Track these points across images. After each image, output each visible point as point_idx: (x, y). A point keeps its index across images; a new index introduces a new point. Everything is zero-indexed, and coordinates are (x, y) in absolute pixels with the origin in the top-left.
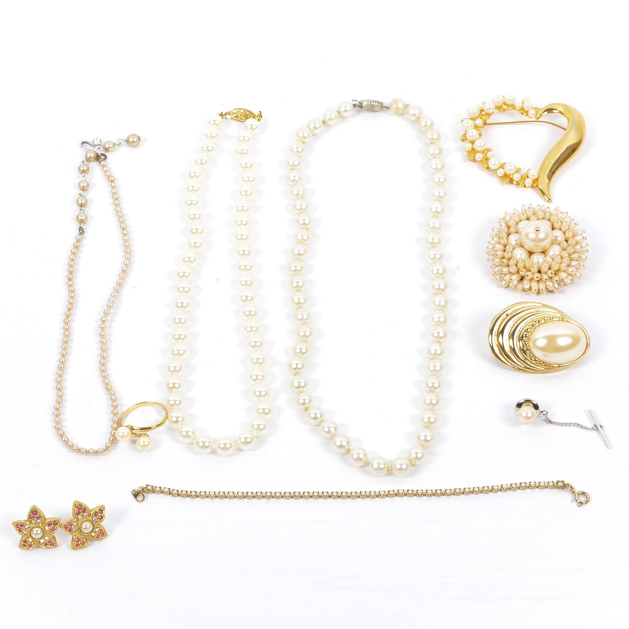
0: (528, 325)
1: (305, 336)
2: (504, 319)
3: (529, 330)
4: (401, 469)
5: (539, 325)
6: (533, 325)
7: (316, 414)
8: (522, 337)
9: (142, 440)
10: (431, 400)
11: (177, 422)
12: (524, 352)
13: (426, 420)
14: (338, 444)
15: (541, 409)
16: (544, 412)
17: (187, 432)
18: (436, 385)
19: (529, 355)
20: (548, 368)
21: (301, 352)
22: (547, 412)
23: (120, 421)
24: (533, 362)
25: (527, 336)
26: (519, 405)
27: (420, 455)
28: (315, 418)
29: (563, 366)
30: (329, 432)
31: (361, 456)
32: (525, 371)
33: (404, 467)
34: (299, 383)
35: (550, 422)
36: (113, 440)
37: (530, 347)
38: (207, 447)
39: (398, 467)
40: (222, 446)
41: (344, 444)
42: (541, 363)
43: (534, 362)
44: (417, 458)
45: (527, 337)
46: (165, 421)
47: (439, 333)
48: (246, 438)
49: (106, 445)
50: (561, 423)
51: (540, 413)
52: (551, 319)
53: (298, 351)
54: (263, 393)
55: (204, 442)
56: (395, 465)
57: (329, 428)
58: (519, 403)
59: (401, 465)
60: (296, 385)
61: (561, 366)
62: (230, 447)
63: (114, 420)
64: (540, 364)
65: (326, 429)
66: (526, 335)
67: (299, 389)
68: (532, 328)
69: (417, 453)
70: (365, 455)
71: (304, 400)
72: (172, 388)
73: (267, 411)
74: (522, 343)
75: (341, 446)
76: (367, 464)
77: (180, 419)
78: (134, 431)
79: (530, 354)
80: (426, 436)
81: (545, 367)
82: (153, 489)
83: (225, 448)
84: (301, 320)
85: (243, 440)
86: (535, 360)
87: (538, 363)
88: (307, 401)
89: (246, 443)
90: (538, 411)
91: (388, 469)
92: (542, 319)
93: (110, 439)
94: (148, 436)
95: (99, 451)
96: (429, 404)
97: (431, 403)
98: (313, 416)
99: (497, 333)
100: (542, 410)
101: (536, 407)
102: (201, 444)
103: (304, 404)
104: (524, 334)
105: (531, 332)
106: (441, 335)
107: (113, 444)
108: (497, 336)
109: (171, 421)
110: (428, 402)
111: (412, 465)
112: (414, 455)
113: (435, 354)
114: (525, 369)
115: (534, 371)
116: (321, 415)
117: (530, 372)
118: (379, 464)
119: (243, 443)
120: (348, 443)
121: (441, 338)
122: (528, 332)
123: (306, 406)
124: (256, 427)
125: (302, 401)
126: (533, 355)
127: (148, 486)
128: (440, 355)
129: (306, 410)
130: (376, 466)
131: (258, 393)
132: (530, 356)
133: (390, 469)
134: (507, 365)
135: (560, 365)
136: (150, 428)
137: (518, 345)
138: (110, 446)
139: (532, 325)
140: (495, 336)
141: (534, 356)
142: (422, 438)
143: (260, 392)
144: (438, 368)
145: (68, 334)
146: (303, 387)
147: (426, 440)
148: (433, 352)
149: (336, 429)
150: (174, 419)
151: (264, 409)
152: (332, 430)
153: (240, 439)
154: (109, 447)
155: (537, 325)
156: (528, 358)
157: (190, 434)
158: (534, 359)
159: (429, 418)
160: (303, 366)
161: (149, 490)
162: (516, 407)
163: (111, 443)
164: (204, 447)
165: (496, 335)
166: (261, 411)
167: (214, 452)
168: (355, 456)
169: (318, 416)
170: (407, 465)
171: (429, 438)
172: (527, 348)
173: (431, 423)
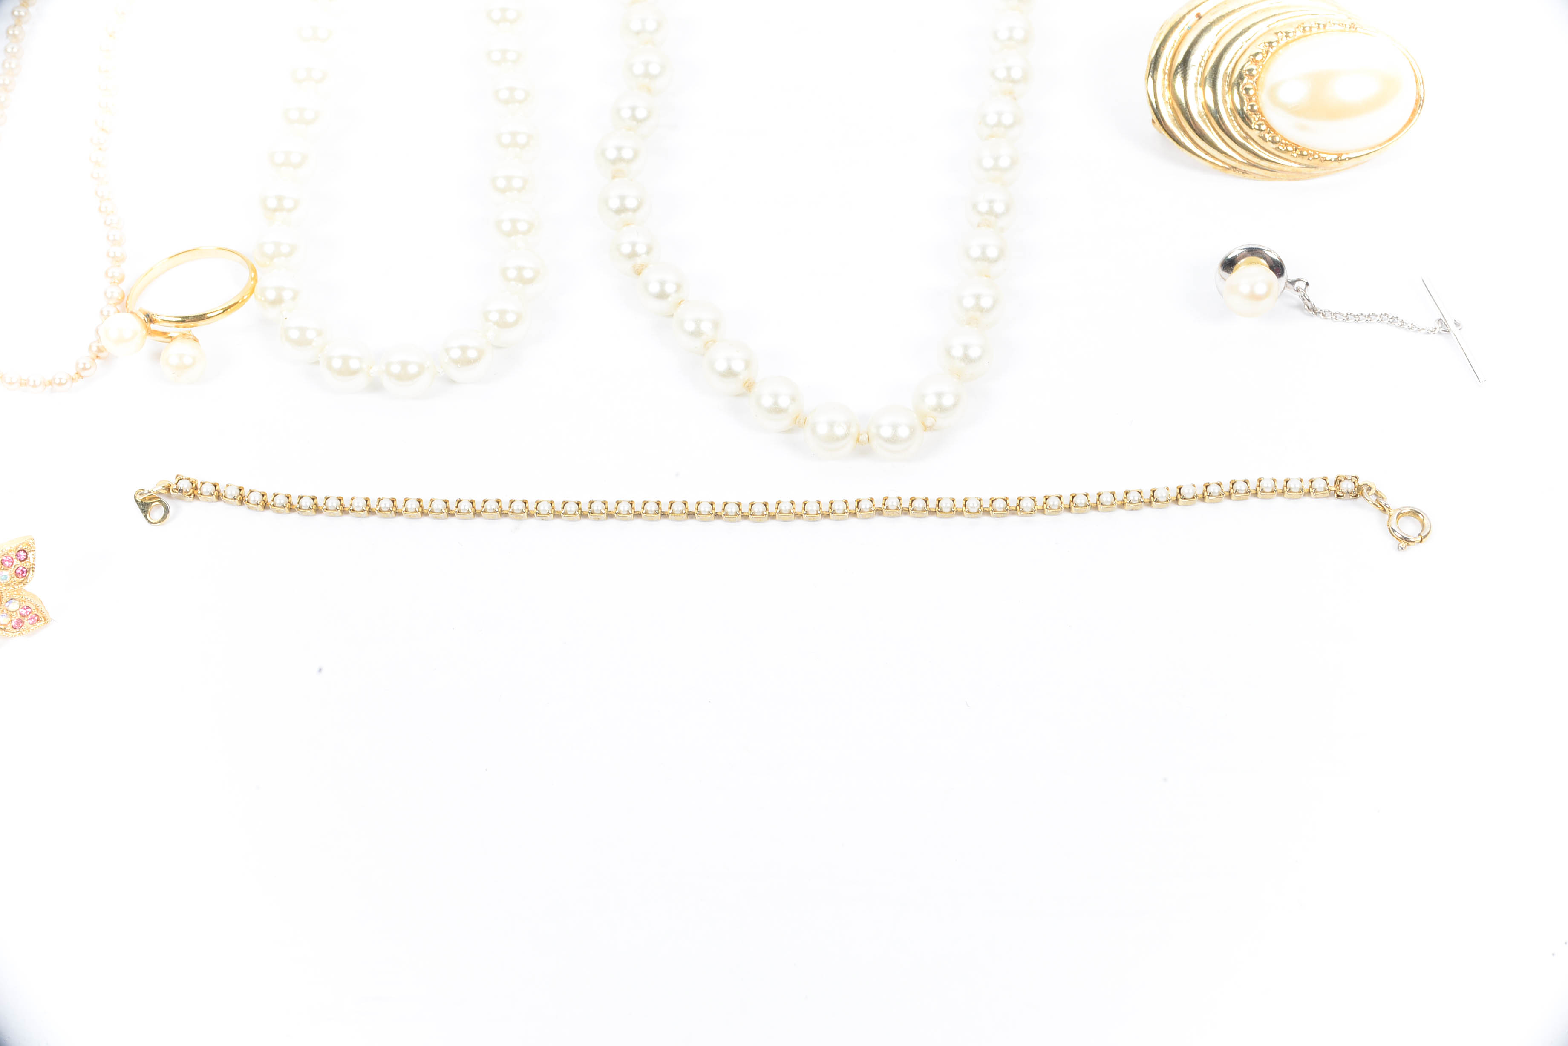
0: (1259, 42)
1: (647, 74)
2: (1190, 29)
3: (1259, 58)
4: (893, 440)
5: (1287, 43)
6: (1270, 43)
7: (662, 283)
8: (1241, 77)
9: (178, 350)
10: (984, 249)
11: (278, 301)
12: (1243, 119)
13: (969, 302)
14: (721, 366)
15: (1290, 273)
16: (1297, 284)
17: (302, 330)
18: (999, 208)
19: (1257, 127)
20: (1308, 163)
21: (634, 117)
22: (1307, 284)
23: (127, 299)
24: (1267, 148)
25: (1254, 72)
26: (1229, 264)
27: (948, 401)
28: (662, 295)
29: (1350, 159)
30: (697, 333)
31: (784, 402)
32: (1244, 172)
33: (903, 432)
34: (622, 198)
35: (1314, 310)
36: (100, 350)
37: (1261, 104)
38: (354, 372)
39: (887, 432)
40: (396, 369)
41: (738, 366)
42: (1290, 148)
43: (1270, 146)
44: (940, 409)
45: (1253, 76)
46: (245, 298)
47: (1009, 69)
48: (464, 349)
49: (77, 364)
50: (1345, 315)
51: (1286, 286)
52: (1321, 26)
53: (626, 113)
54: (522, 227)
55: (345, 359)
56: (879, 427)
57: (698, 322)
58: (1229, 257)
59: (895, 427)
60: (615, 204)
61: (1345, 159)
62: (418, 374)
63: (109, 295)
64: (1287, 150)
65: (690, 326)
66: (1250, 70)
67: (623, 215)
68: (1267, 53)
69: (939, 395)
70: (793, 399)
71: (634, 245)
72: (275, 210)
73: (528, 274)
74: (1239, 94)
75: (730, 373)
76: (799, 423)
77: (287, 295)
78: (153, 327)
79: (1259, 125)
80: (966, 347)
81: (1299, 160)
82: (196, 489)
83: (404, 377)
84: (638, 33)
85: (456, 354)
86: (1273, 142)
87: (1281, 148)
88: (641, 249)
89: (465, 362)
90: (1283, 279)
91: (858, 440)
92: (1297, 26)
93: (90, 348)
94: (196, 340)
95: (57, 381)
96: (976, 259)
97: (984, 258)
98: (655, 288)
99: (1171, 66)
100: (1294, 278)
101: (1277, 268)
102: (337, 364)
103: (633, 255)
104: (1244, 69)
105: (1264, 63)
106: (1016, 74)
107: (97, 361)
108: (1169, 75)
109: (263, 299)
110: (976, 252)
111: (926, 428)
112: (931, 401)
113: (999, 124)
114: (1243, 167)
115: (1269, 173)
116: (679, 287)
117: (1256, 177)
118: (831, 425)
119: (456, 362)
120: (747, 364)
121: (1014, 82)
122: (1257, 61)
123: (639, 261)
124: (494, 317)
125: (627, 249)
126: (1268, 126)
127: (179, 480)
128: (1011, 126)
129: (638, 271)
130: (823, 429)
131: (507, 227)
132: (1260, 130)
133: (864, 438)
134: (1193, 156)
135: (1342, 154)
136: (201, 318)
137: (1228, 101)
138: (87, 366)
139: (1267, 44)
140: (1165, 73)
141: (1272, 129)
142: (958, 352)
143: (514, 222)
144: (1004, 162)
145: (13, 66)
146: (635, 210)
147: (967, 359)
148: (992, 119)
149: (716, 325)
150: (271, 295)
151: (520, 269)
152: (706, 327)
153: (447, 350)
154: (84, 369)
155: (1282, 43)
156: (1254, 134)
157: (310, 335)
158: (1270, 139)
159: (978, 297)
160: (636, 154)
161: (181, 491)
162: (1220, 270)
163: (94, 360)
164: (347, 372)
165: (1167, 71)
166: (512, 274)
167: (375, 386)
168: (767, 402)
169: (670, 288)
170: (912, 430)
171: (974, 353)
172: (1252, 106)
173: (982, 310)
